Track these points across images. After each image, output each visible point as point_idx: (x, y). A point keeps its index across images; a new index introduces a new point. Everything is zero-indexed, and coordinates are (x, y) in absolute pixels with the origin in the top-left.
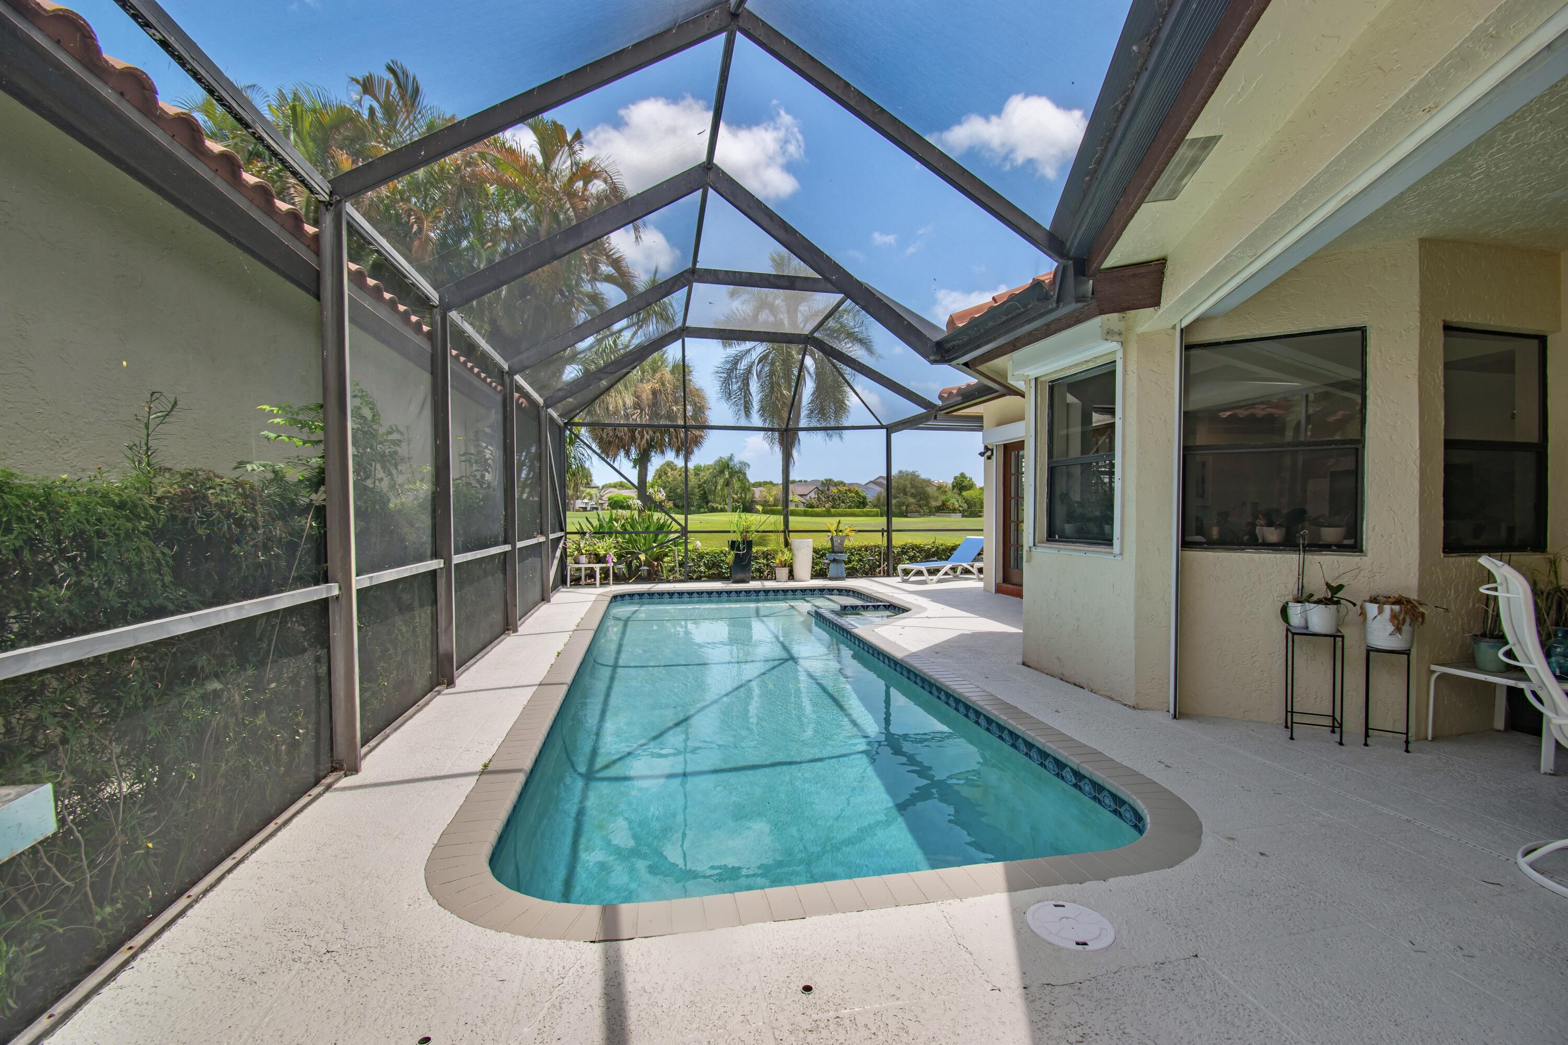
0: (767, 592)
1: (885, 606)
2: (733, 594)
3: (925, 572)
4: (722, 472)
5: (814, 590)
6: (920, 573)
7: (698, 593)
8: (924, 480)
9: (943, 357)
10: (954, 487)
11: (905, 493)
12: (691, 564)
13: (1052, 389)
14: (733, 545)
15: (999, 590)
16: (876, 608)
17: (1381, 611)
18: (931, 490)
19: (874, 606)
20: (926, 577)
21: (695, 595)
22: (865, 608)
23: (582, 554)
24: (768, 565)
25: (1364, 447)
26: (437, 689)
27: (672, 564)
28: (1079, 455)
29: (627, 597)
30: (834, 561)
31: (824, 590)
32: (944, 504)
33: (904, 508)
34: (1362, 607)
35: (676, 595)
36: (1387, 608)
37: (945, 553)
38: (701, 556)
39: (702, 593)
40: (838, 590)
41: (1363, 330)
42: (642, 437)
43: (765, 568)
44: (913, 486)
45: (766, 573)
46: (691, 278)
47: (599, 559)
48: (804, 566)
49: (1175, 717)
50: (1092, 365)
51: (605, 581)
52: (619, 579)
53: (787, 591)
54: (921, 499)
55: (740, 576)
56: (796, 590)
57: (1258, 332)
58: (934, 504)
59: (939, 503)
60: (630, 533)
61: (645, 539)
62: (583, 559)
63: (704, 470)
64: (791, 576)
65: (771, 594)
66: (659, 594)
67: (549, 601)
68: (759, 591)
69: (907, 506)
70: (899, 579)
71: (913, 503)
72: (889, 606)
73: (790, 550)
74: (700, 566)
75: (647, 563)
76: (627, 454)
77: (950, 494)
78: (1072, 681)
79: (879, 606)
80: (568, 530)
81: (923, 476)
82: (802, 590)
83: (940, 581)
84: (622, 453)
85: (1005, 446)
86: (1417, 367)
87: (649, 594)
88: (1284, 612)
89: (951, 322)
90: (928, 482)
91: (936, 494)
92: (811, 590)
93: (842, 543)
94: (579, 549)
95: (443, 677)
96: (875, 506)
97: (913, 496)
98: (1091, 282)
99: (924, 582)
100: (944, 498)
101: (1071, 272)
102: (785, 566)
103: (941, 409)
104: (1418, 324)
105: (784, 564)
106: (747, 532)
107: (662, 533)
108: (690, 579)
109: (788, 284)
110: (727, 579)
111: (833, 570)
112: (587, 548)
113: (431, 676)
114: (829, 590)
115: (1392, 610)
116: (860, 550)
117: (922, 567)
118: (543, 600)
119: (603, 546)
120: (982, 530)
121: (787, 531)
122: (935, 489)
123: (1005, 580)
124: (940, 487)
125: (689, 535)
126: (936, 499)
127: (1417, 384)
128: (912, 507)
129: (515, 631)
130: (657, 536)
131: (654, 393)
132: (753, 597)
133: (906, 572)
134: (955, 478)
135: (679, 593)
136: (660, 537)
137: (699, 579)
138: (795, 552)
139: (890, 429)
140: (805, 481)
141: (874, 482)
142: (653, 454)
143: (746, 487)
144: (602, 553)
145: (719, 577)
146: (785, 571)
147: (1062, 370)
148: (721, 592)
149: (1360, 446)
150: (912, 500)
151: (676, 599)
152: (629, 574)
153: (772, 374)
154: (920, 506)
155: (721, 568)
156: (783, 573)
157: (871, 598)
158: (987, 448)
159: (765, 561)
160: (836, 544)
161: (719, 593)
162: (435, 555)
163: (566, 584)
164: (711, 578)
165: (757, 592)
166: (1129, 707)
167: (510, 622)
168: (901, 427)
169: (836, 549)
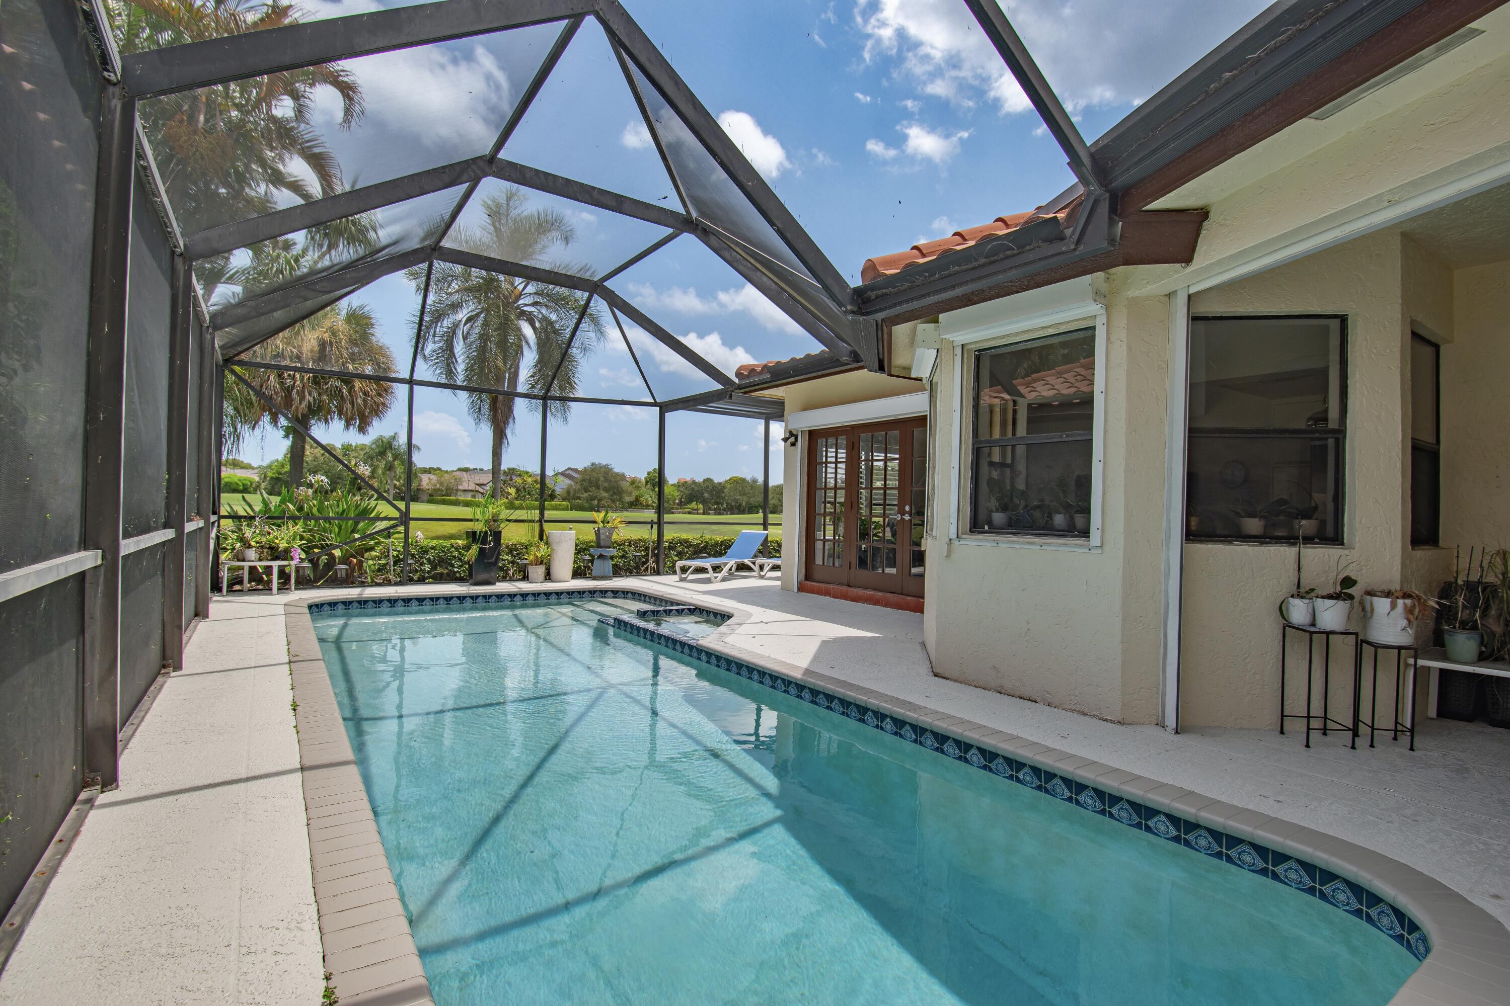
0: (524, 595)
1: (689, 610)
2: (480, 600)
3: (710, 570)
4: (382, 454)
5: (584, 592)
6: (703, 570)
7: (432, 599)
8: (617, 474)
9: (860, 308)
10: (647, 482)
11: (598, 487)
12: (411, 561)
13: (978, 359)
14: (473, 536)
15: (801, 588)
16: (680, 612)
17: (1393, 606)
18: (625, 485)
19: (677, 610)
20: (711, 574)
21: (427, 602)
22: (668, 613)
23: (250, 547)
24: (513, 562)
25: (1345, 437)
26: (83, 796)
27: (383, 562)
28: (1025, 435)
29: (326, 608)
30: (601, 557)
31: (595, 592)
32: (637, 499)
33: (596, 502)
34: (1362, 603)
35: (401, 603)
36: (1400, 602)
37: (720, 549)
38: (424, 551)
39: (438, 599)
40: (613, 592)
41: (1343, 320)
42: (302, 398)
43: (510, 566)
44: (606, 480)
45: (511, 572)
46: (487, 169)
47: (275, 553)
48: (564, 563)
49: (1177, 732)
50: (1051, 331)
51: (284, 585)
52: (304, 583)
53: (551, 594)
54: (614, 493)
55: (484, 576)
56: (562, 593)
57: (1251, 310)
58: (628, 499)
59: (632, 499)
60: (317, 519)
61: (340, 528)
62: (252, 554)
63: (355, 450)
64: (548, 576)
65: (530, 598)
66: (375, 601)
67: (206, 616)
68: (515, 595)
69: (599, 500)
70: (676, 578)
71: (605, 498)
72: (695, 610)
73: (547, 543)
74: (422, 564)
75: (345, 560)
76: (274, 421)
77: (643, 489)
78: (1017, 693)
79: (683, 610)
80: (222, 514)
81: (617, 470)
82: (568, 593)
83: (724, 580)
84: (267, 418)
85: (810, 432)
86: (1399, 358)
87: (359, 602)
88: (1282, 610)
89: (870, 268)
90: (622, 476)
91: (630, 489)
92: (579, 592)
93: (610, 537)
94: (242, 540)
95: (92, 771)
96: (564, 500)
97: (606, 490)
98: (1121, 223)
99: (708, 581)
100: (637, 493)
101: (1104, 209)
102: (541, 563)
103: (739, 387)
104: (1400, 316)
105: (540, 562)
106: (494, 521)
107: (364, 520)
108: (411, 581)
109: (614, 203)
110: (461, 580)
111: (598, 567)
112: (258, 539)
113: (74, 773)
114: (601, 591)
115: (1405, 604)
116: (623, 544)
117: (707, 563)
118: (196, 615)
119: (282, 537)
120: (781, 524)
121: (541, 521)
122: (628, 484)
123: (808, 577)
124: (633, 482)
125: (412, 524)
126: (630, 494)
127: (1399, 376)
128: (604, 502)
129: (178, 667)
130: (356, 523)
131: (323, 344)
132: (507, 602)
133: (684, 570)
134: (649, 473)
135: (404, 600)
136: (361, 525)
137: (422, 581)
138: (555, 547)
139: (665, 408)
140: (481, 470)
141: (563, 474)
142: (312, 422)
143: (410, 472)
144: (283, 545)
145: (452, 578)
146: (541, 570)
147: (1004, 337)
148: (465, 597)
149: (1340, 436)
150: (604, 494)
151: (399, 607)
152: (315, 576)
153: (484, 337)
154: (613, 501)
155: (453, 566)
156: (537, 572)
157: (661, 600)
158: (791, 434)
159: (509, 558)
160: (602, 537)
161: (461, 598)
162: (85, 544)
163: (219, 590)
164: (439, 579)
165: (512, 596)
166: (1112, 722)
167: (168, 653)
168: (681, 405)
169: (602, 543)
